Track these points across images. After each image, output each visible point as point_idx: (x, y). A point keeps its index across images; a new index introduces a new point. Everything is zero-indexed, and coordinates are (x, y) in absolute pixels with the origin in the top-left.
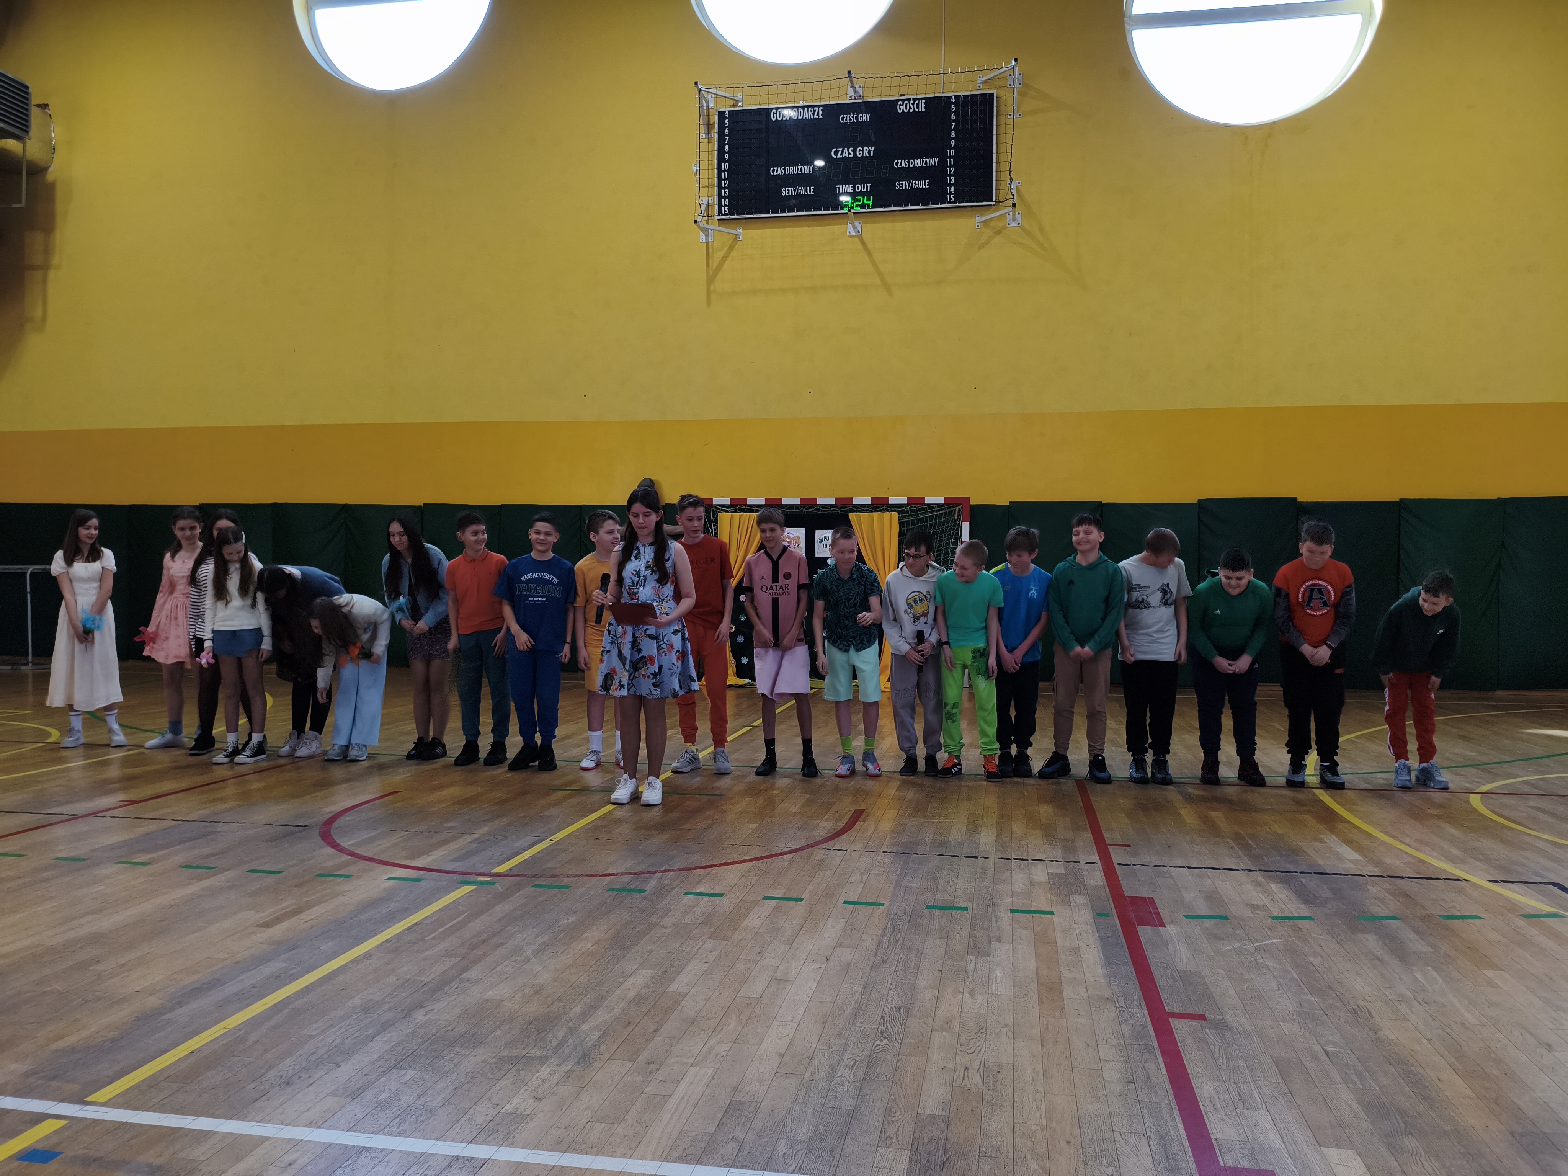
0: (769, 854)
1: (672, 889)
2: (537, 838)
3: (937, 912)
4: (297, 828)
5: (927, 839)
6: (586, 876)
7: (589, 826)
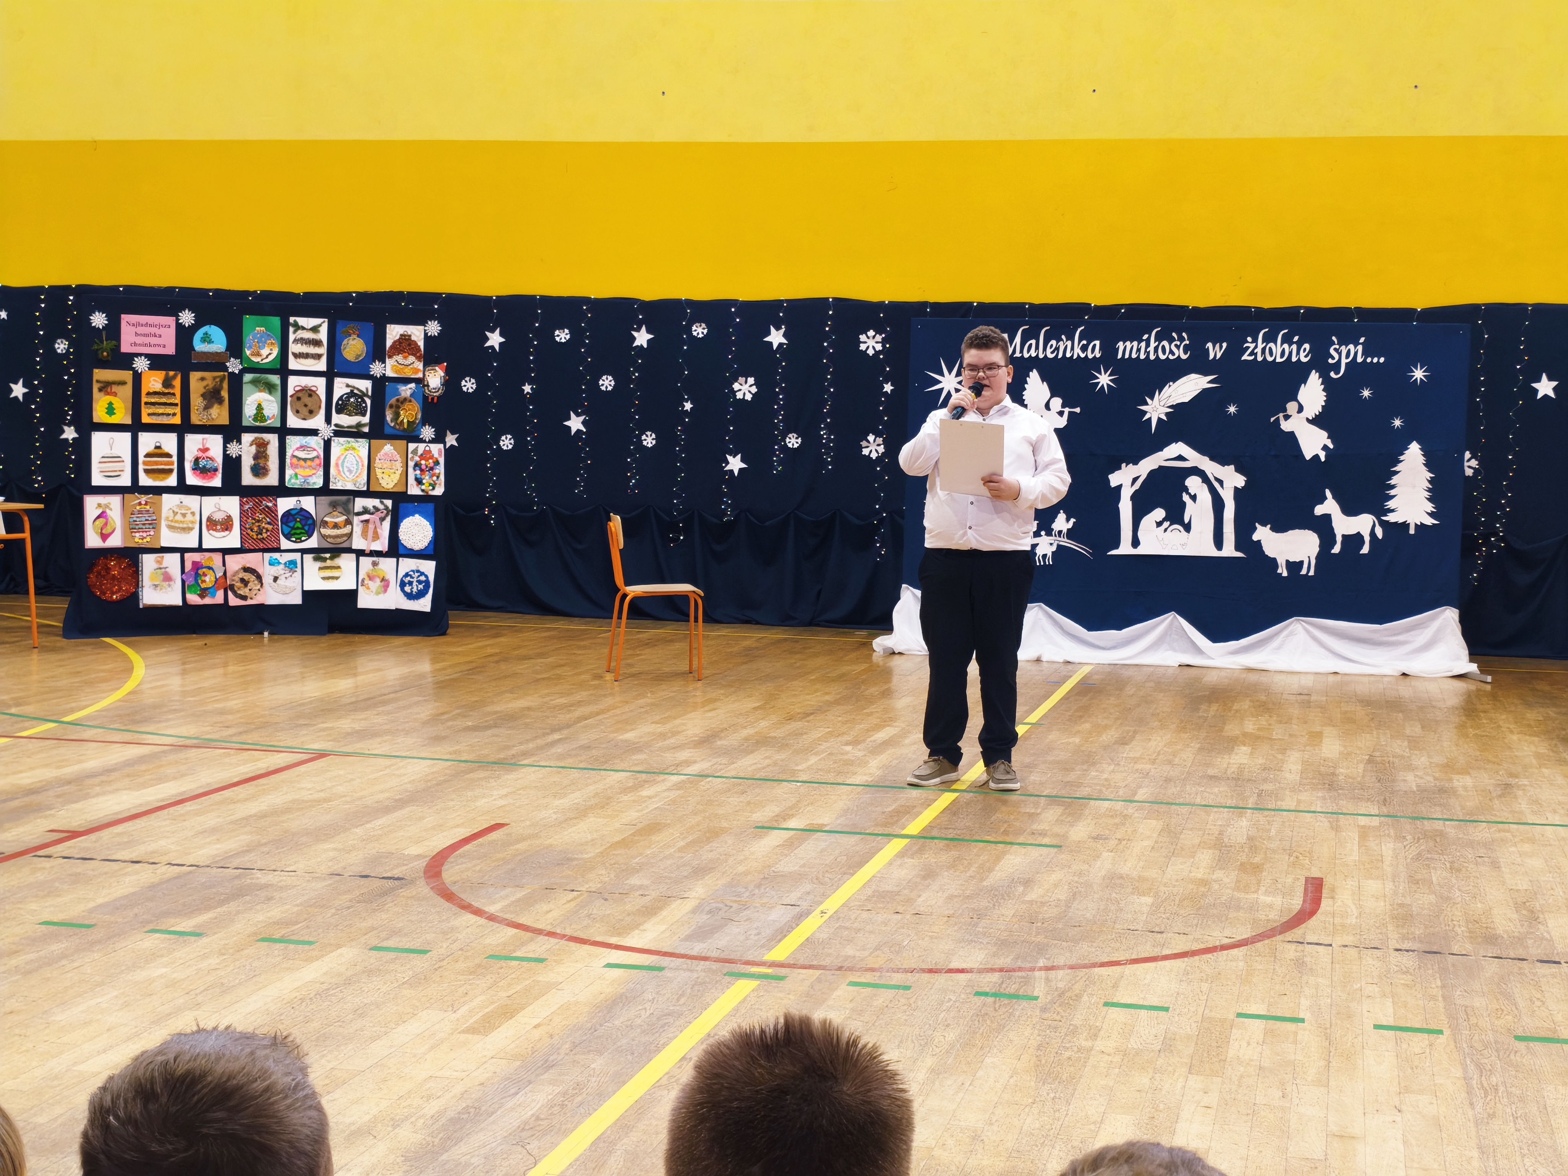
0: (1202, 946)
1: (1078, 997)
2: (797, 909)
3: (1537, 1046)
4: (390, 883)
5: (1459, 931)
6: (923, 971)
7: (869, 892)
